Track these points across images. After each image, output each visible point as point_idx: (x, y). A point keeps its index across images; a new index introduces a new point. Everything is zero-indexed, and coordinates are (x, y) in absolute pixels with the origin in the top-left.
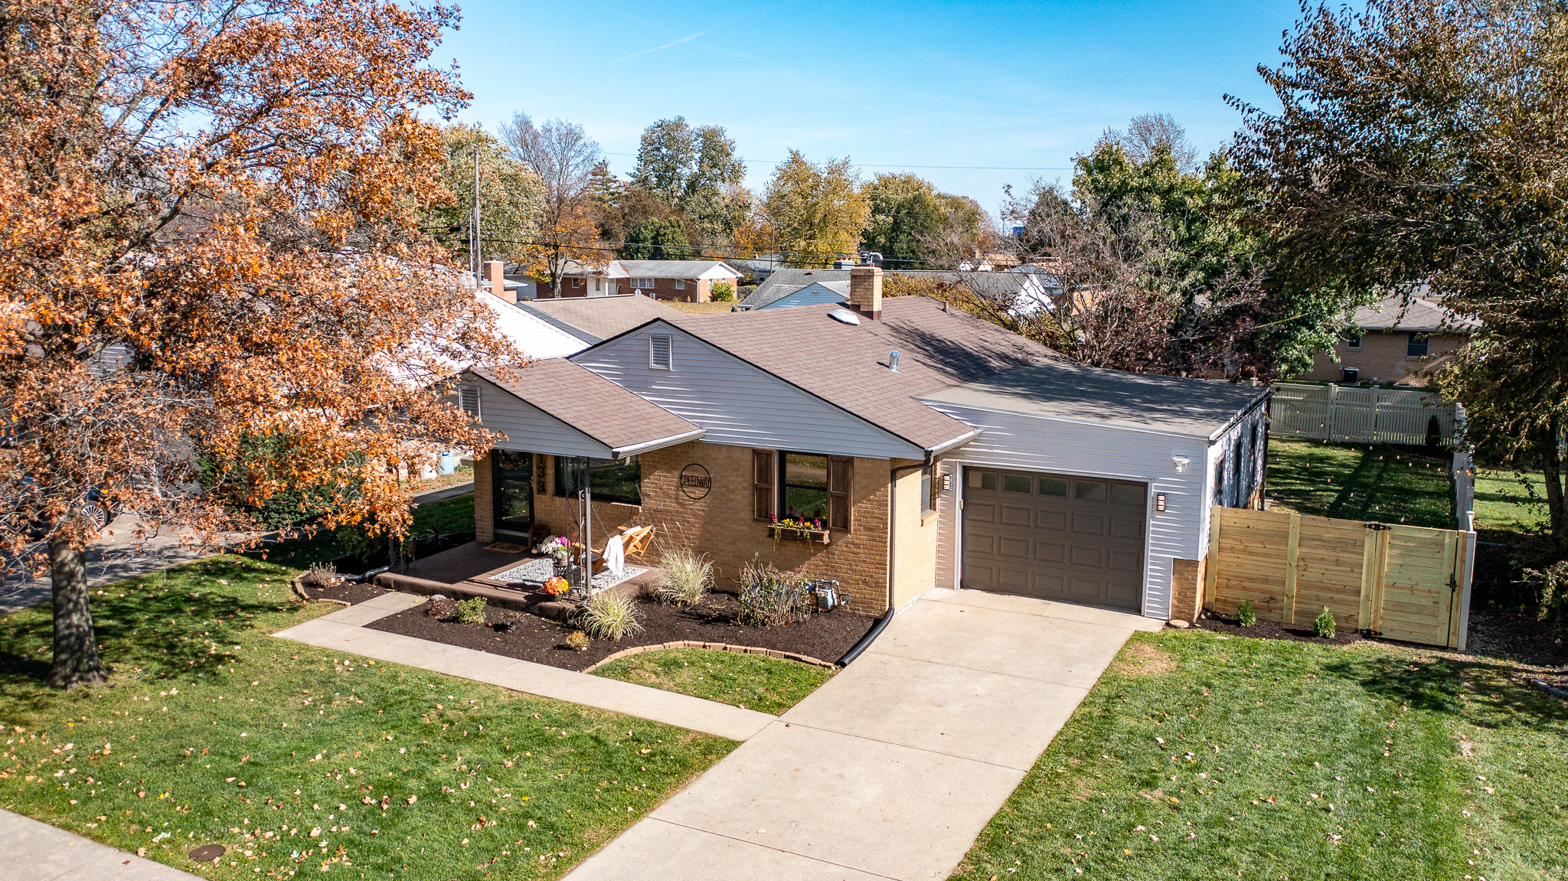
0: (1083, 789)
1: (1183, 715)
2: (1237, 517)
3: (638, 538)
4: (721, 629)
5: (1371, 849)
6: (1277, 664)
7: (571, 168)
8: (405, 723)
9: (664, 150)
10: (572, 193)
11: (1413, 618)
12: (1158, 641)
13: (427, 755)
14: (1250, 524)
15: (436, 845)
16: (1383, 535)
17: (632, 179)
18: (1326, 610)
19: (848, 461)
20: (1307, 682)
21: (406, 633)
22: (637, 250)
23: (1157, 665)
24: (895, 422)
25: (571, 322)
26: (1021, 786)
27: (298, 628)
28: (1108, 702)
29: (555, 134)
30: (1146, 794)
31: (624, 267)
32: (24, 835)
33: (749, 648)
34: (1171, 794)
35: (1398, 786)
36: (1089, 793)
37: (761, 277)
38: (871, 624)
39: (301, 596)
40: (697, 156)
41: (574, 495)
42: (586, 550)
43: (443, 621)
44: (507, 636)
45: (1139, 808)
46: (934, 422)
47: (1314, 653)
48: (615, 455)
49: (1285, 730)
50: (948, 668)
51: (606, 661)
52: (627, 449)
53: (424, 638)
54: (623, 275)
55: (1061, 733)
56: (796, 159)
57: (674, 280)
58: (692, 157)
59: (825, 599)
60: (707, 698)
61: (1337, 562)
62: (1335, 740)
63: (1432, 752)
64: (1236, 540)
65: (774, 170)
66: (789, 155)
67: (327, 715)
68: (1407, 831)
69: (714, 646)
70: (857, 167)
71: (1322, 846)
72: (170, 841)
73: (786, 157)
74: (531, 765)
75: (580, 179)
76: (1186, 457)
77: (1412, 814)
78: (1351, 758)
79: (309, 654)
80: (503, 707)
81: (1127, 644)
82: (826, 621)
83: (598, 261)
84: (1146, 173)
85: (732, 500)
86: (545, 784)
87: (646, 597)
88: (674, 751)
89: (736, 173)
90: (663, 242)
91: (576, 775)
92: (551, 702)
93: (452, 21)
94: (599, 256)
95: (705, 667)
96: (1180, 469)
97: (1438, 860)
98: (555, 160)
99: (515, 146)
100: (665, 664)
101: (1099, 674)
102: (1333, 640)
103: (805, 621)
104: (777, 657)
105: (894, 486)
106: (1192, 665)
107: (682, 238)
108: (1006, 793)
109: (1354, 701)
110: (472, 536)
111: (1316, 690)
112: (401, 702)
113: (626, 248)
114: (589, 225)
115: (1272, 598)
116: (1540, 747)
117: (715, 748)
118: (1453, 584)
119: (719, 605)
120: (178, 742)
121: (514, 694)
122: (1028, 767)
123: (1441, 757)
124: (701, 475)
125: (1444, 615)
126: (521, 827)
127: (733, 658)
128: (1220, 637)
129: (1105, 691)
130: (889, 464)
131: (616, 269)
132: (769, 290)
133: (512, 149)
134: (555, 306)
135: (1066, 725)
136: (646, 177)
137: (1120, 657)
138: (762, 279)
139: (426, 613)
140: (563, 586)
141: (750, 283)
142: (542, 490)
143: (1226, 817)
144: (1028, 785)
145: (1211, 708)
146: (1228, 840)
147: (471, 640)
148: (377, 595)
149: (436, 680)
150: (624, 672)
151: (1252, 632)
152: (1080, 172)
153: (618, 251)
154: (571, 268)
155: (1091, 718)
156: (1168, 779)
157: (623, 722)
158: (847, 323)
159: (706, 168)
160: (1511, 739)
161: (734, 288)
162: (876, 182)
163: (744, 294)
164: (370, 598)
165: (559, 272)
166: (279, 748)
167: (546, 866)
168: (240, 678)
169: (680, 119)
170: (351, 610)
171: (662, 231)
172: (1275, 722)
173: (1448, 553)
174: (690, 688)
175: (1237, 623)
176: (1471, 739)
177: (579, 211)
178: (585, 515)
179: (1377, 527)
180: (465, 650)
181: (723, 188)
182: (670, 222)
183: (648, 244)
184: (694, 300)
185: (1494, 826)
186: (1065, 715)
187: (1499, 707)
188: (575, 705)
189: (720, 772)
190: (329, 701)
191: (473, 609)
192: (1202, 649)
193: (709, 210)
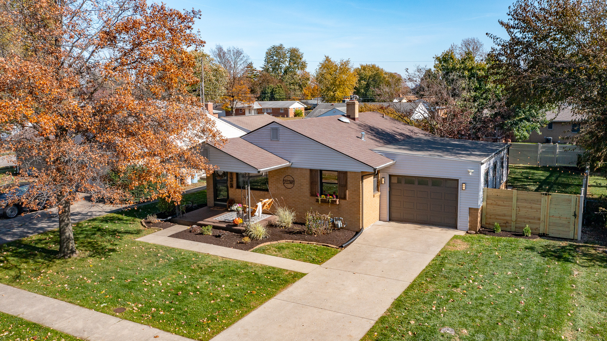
0: (432, 288)
1: (470, 264)
2: (493, 192)
3: (268, 203)
4: (299, 236)
5: (535, 307)
6: (508, 246)
7: (238, 66)
8: (185, 268)
9: (275, 58)
10: (239, 76)
11: (561, 228)
12: (463, 238)
13: (194, 279)
14: (499, 195)
15: (199, 307)
16: (548, 197)
17: (263, 69)
18: (527, 226)
19: (345, 173)
20: (518, 252)
21: (184, 239)
22: (265, 98)
23: (462, 246)
24: (362, 158)
25: (240, 125)
26: (408, 287)
27: (144, 237)
28: (442, 259)
29: (232, 52)
30: (455, 290)
31: (260, 104)
32: (56, 305)
33: (309, 242)
34: (464, 290)
35: (548, 286)
36: (433, 290)
37: (315, 106)
38: (355, 233)
39: (145, 226)
40: (288, 60)
41: (244, 188)
42: (248, 208)
43: (197, 234)
44: (220, 239)
45: (451, 294)
46: (378, 158)
47: (523, 242)
48: (259, 172)
49: (508, 268)
50: (383, 248)
51: (257, 247)
52: (263, 170)
53: (190, 240)
54: (260, 107)
55: (424, 270)
56: (327, 59)
57: (279, 109)
58: (286, 60)
59: (338, 224)
60: (294, 259)
61: (531, 208)
62: (526, 271)
63: (562, 274)
64: (493, 200)
65: (319, 64)
66: (325, 58)
67: (158, 266)
68: (549, 301)
69: (296, 242)
70: (352, 63)
71: (517, 306)
72: (107, 306)
73: (324, 58)
74: (231, 282)
75: (242, 70)
76: (473, 169)
77: (552, 295)
78: (532, 277)
79: (149, 246)
80: (220, 263)
81: (451, 239)
82: (338, 233)
83: (249, 102)
84: (463, 63)
85: (302, 189)
86: (236, 288)
87: (270, 225)
88: (282, 277)
89: (303, 66)
90: (275, 94)
91: (247, 285)
92: (237, 261)
93: (198, 16)
94: (250, 100)
95: (293, 249)
96: (470, 174)
97: (559, 310)
98: (232, 63)
99: (216, 57)
100: (279, 248)
101: (440, 250)
102: (530, 237)
103: (330, 233)
104: (320, 246)
105: (362, 182)
106: (475, 246)
107: (282, 92)
108: (403, 289)
109: (535, 258)
110: (206, 205)
111: (521, 254)
112: (183, 262)
113: (260, 97)
114: (246, 88)
115: (507, 222)
116: (604, 273)
117: (297, 276)
118: (575, 215)
119: (298, 228)
120: (106, 275)
121: (224, 258)
122: (411, 281)
123: (566, 276)
124: (291, 179)
125: (572, 227)
126: (229, 302)
127: (304, 246)
128: (487, 237)
129: (442, 256)
130: (361, 174)
131: (256, 105)
132: (317, 111)
133: (215, 59)
134: (233, 119)
135: (426, 267)
136: (268, 69)
137: (448, 244)
138: (314, 108)
139: (190, 231)
140: (240, 221)
141: (310, 109)
142: (232, 186)
143: (483, 296)
144: (411, 287)
145: (481, 261)
146: (483, 304)
147: (207, 241)
148: (172, 226)
149: (196, 254)
150: (263, 251)
151: (499, 235)
152: (437, 62)
153: (257, 98)
154: (239, 105)
155: (436, 265)
156: (463, 285)
157: (263, 267)
158: (345, 122)
159: (292, 64)
160: (593, 271)
161: (303, 111)
162: (360, 68)
163: (307, 114)
164: (169, 227)
165: (234, 106)
166: (141, 277)
167: (238, 314)
168: (125, 254)
169: (281, 45)
170: (163, 231)
171: (275, 89)
172: (504, 266)
173: (573, 204)
174: (288, 256)
175: (494, 232)
176: (578, 271)
177: (242, 82)
178: (248, 194)
179: (546, 194)
180: (205, 244)
181: (299, 72)
182: (278, 86)
183: (269, 95)
184: (287, 116)
185: (583, 299)
186: (426, 263)
187: (591, 260)
188: (246, 262)
189: (299, 283)
190: (158, 261)
191: (208, 230)
192: (479, 241)
193: (293, 81)
